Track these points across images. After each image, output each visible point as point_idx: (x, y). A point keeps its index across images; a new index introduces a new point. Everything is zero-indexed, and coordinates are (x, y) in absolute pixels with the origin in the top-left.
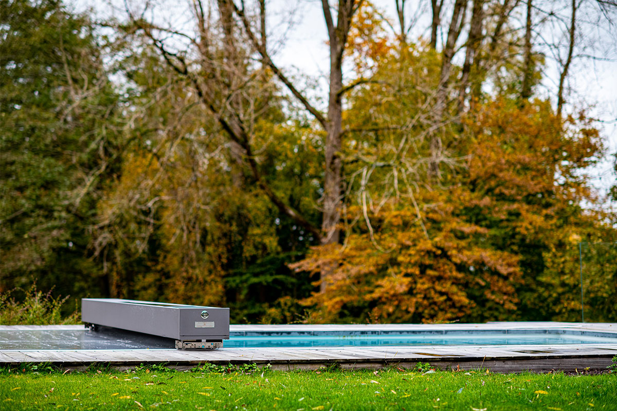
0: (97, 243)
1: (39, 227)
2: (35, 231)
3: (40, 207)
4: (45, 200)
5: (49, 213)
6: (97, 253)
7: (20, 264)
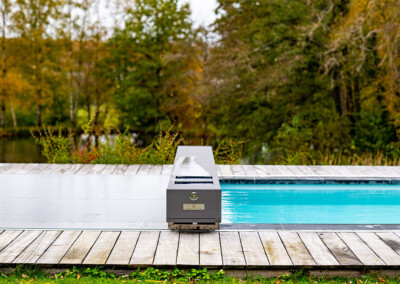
0: (326, 66)
1: (286, 53)
2: (283, 57)
3: (286, 38)
4: (290, 33)
5: (293, 42)
6: (326, 73)
7: (271, 81)
